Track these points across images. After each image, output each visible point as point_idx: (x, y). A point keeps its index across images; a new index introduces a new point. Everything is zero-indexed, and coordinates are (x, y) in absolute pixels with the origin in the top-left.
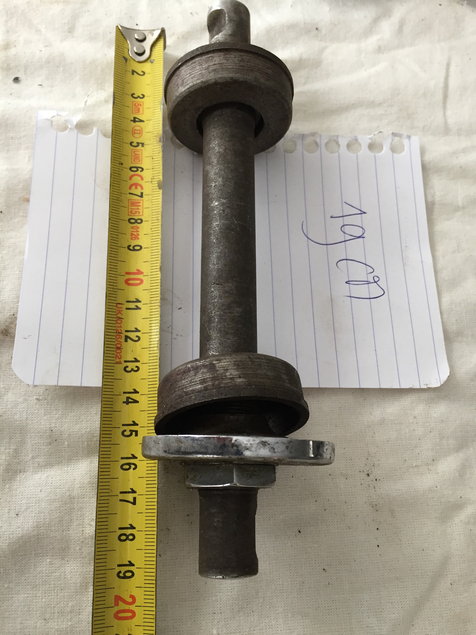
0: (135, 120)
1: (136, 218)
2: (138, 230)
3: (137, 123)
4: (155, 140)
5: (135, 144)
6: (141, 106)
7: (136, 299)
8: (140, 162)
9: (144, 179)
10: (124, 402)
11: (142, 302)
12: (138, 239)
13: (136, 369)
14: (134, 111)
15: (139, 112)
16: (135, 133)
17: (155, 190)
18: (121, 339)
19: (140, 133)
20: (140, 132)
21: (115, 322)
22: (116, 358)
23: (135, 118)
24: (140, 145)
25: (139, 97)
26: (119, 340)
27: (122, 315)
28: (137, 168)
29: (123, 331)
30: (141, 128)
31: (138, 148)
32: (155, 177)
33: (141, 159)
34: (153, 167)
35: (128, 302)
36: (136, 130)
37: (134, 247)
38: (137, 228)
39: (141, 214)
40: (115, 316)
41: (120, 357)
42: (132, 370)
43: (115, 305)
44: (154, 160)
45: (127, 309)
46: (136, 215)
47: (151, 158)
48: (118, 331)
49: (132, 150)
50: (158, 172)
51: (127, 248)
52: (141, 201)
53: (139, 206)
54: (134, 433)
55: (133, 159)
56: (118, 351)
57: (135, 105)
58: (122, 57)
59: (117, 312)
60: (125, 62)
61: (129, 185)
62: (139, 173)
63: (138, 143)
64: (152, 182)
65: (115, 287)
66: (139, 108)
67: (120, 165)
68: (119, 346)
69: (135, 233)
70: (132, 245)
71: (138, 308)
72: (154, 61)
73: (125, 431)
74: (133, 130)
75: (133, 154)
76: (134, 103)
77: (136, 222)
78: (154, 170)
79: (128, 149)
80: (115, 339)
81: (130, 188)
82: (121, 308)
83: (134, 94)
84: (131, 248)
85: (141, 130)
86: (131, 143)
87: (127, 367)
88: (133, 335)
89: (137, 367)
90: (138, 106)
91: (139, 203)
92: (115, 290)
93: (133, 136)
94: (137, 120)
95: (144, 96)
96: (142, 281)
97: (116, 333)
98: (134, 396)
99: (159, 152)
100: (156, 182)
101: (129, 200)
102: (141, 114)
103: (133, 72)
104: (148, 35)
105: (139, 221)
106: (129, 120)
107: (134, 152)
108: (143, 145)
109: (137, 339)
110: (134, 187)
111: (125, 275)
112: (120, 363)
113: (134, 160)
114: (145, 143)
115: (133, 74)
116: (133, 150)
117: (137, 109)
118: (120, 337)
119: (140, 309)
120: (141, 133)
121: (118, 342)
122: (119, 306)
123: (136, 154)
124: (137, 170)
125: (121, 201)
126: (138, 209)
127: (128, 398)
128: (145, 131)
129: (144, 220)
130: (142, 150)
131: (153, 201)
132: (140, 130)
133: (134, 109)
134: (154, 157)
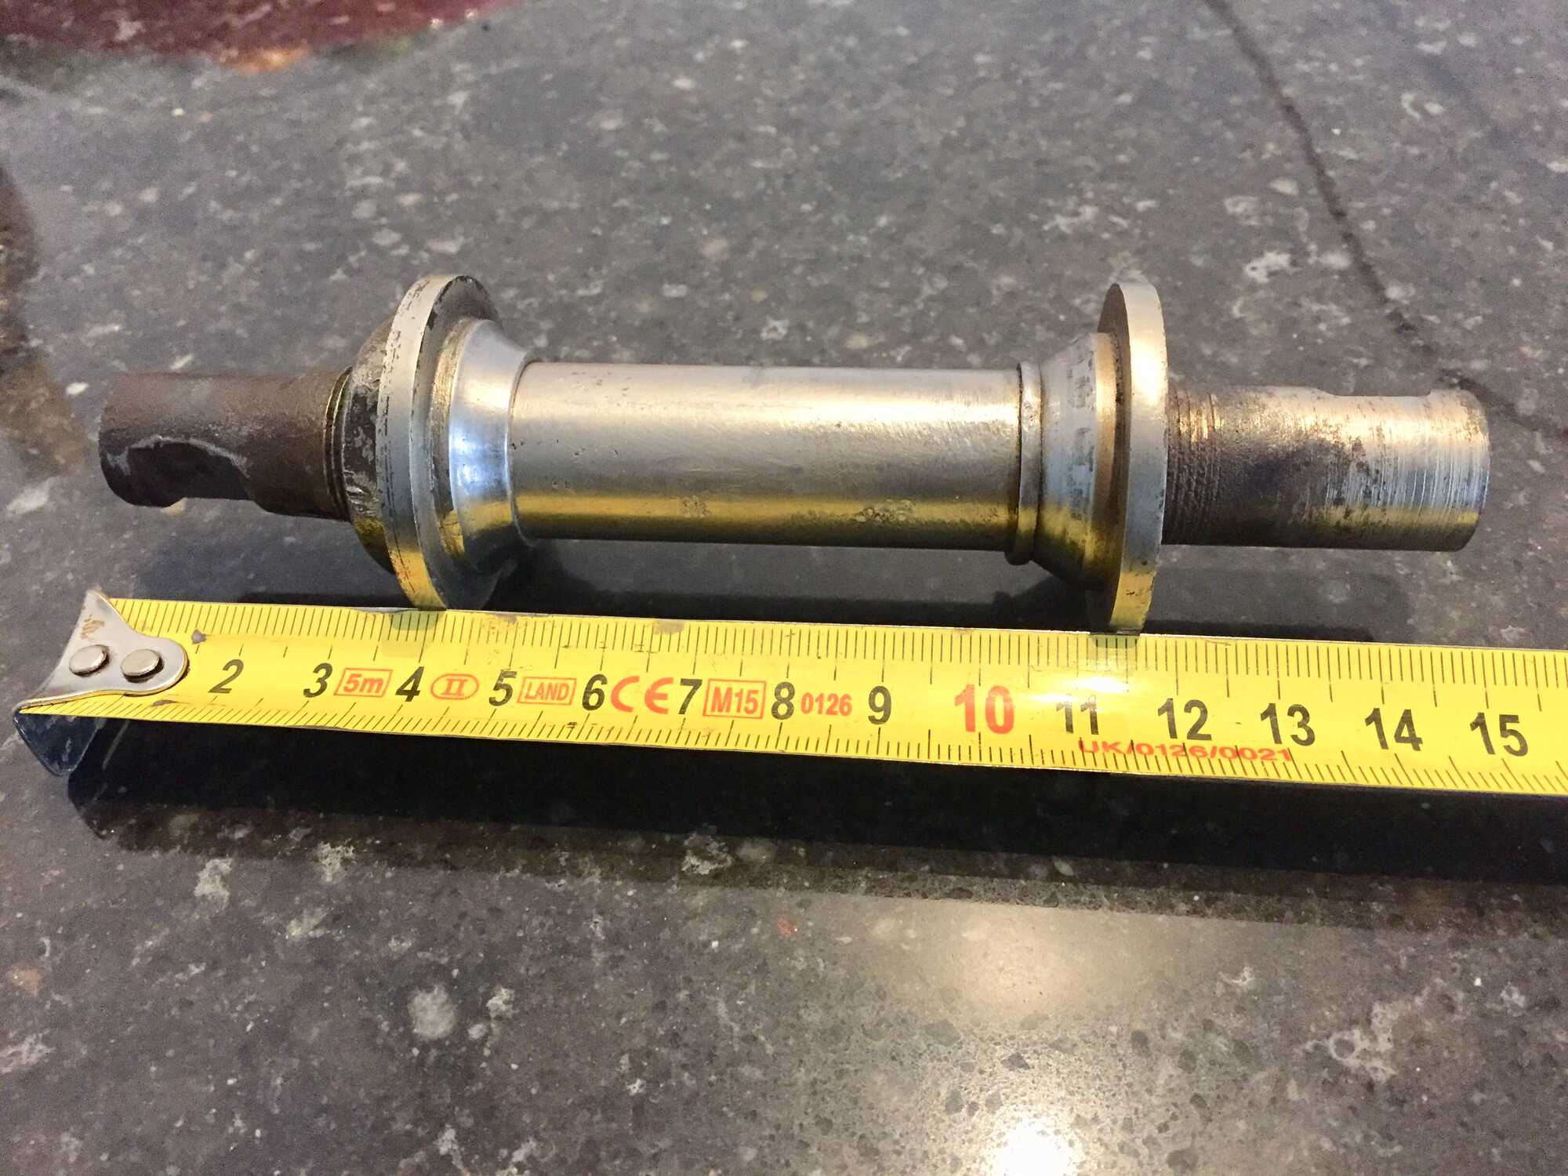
17: (684, 642)
19: (462, 683)
34: (600, 645)
47: (563, 651)
78: (609, 644)
134: (563, 644)
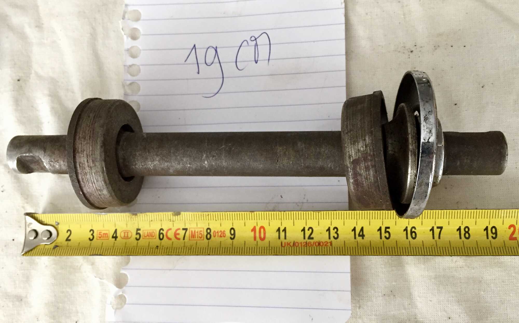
0: (115, 237)
1: (205, 234)
2: (216, 231)
3: (118, 235)
4: (134, 219)
5: (138, 236)
6: (101, 232)
7: (277, 231)
8: (155, 231)
9: (170, 228)
10: (363, 238)
11: (280, 226)
12: (224, 231)
13: (336, 230)
14: (106, 238)
15: (107, 234)
16: (127, 236)
18: (311, 243)
20: (126, 232)
21: (298, 248)
22: (328, 246)
23: (113, 237)
24: (139, 232)
25: (92, 235)
26: (312, 244)
27: (290, 242)
28: (160, 234)
29: (305, 241)
31: (141, 234)
32: (169, 218)
33: (152, 231)
35: (279, 238)
36: (125, 235)
37: (231, 235)
38: (215, 232)
39: (202, 230)
40: (293, 248)
41: (326, 243)
42: (336, 233)
43: (283, 248)
44: (153, 220)
45: (285, 238)
46: (203, 234)
48: (305, 245)
49: (143, 239)
50: (164, 216)
51: (233, 240)
52: (191, 229)
53: (195, 232)
54: (387, 230)
55: (152, 238)
56: (322, 244)
57: (99, 237)
58: (53, 250)
59: (289, 246)
60: (58, 247)
61: (176, 240)
62: (164, 233)
63: (137, 234)
64: (173, 221)
65: (268, 249)
66: (104, 234)
67: (159, 248)
68: (317, 244)
69: (220, 234)
70: (230, 236)
71: (285, 230)
72: (57, 221)
73: (385, 237)
74: (124, 238)
75: (148, 237)
76: (98, 238)
77: (209, 233)
79: (142, 242)
80: (312, 247)
81: (179, 239)
82: (285, 243)
83: (90, 239)
84: (232, 237)
85: (125, 231)
86: (137, 239)
87: (334, 237)
88: (308, 233)
89: (334, 229)
90: (101, 235)
91: (192, 232)
92: (271, 248)
93: (130, 238)
94: (115, 235)
95: (91, 230)
96: (262, 227)
97: (307, 246)
98: (358, 231)
99: (146, 216)
100: (174, 217)
101: (189, 240)
102: (109, 232)
103: (68, 240)
104: (31, 228)
105: (209, 231)
106: (116, 242)
107: (145, 237)
108: (138, 230)
109: (311, 230)
110: (178, 236)
111: (257, 240)
112: (331, 243)
113: (154, 237)
114: (137, 227)
115: (70, 240)
116: (144, 238)
118: (310, 243)
119: (285, 228)
120: (128, 231)
121: (314, 245)
122: (283, 245)
123: (148, 235)
124: (162, 233)
125: (192, 246)
126: (197, 232)
127: (359, 235)
128: (125, 228)
129: (208, 227)
130: (143, 230)
131: (191, 219)
132: (125, 233)
133: (104, 238)
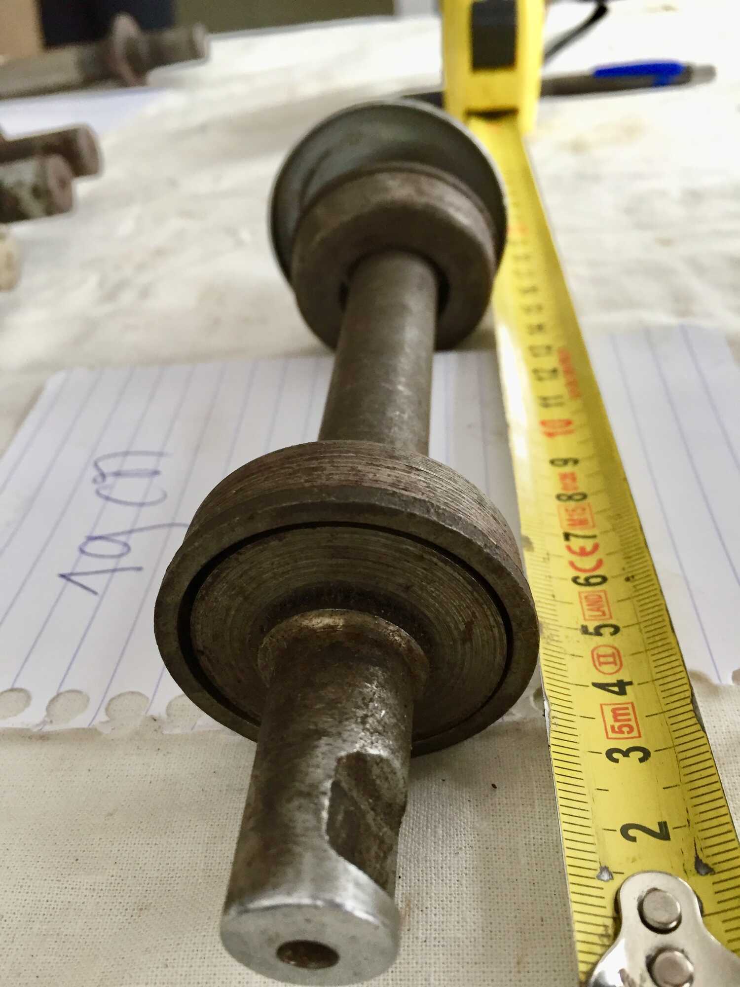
0: (621, 687)
1: (572, 503)
2: (563, 486)
3: (612, 679)
5: (606, 631)
6: (613, 727)
8: (583, 595)
9: (567, 564)
12: (560, 475)
14: (630, 711)
15: (614, 711)
16: (613, 655)
20: (598, 660)
23: (622, 692)
24: (591, 630)
25: (626, 754)
28: (587, 583)
30: (597, 669)
31: (597, 623)
32: (542, 560)
33: (584, 601)
36: (610, 662)
37: (566, 464)
38: (566, 488)
39: (562, 508)
44: (550, 594)
45: (561, 397)
46: (573, 507)
49: (611, 617)
50: (536, 567)
51: (579, 460)
52: (565, 527)
53: (568, 520)
55: (604, 599)
57: (631, 730)
58: (717, 868)
60: (701, 856)
61: (601, 549)
62: (582, 576)
63: (598, 632)
66: (616, 720)
69: (568, 481)
70: (569, 466)
74: (618, 662)
75: (606, 609)
76: (635, 733)
77: (570, 497)
79: (622, 615)
81: (596, 547)
83: (642, 760)
84: (571, 462)
85: (597, 663)
86: (616, 630)
90: (620, 727)
91: (569, 525)
93: (615, 648)
94: (616, 689)
95: (609, 754)
102: (608, 705)
103: (663, 833)
105: (564, 497)
106: (635, 682)
107: (604, 616)
108: (585, 630)
110: (589, 550)
111: (573, 429)
113: (600, 597)
114: (579, 632)
115: (663, 825)
116: (607, 616)
117: (620, 718)
120: (595, 656)
123: (598, 610)
124: (587, 579)
126: (571, 516)
128: (585, 662)
129: (555, 499)
130: (585, 619)
132: (601, 664)
133: (632, 717)
